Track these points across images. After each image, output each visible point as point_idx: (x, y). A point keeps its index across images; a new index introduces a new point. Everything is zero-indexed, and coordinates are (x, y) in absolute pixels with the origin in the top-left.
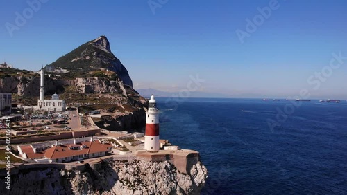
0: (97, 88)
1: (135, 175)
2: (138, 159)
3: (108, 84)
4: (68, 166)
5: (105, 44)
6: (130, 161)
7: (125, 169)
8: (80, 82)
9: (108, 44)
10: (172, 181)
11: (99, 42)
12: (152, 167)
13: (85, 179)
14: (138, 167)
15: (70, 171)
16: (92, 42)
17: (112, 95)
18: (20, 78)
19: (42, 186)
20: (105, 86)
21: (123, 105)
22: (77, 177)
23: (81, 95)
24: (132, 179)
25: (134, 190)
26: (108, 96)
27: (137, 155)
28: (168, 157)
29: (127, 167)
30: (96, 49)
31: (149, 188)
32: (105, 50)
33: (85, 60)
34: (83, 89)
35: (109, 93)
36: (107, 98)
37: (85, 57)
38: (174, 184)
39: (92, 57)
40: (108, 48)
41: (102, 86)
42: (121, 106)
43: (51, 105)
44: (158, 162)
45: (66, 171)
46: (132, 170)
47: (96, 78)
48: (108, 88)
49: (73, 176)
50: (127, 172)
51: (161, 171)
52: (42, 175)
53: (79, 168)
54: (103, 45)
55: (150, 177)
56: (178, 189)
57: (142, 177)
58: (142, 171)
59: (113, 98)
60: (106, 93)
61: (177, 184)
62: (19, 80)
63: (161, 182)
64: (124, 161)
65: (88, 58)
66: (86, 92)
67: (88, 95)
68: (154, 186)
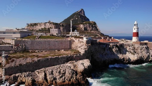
0: (88, 28)
1: (133, 50)
2: (133, 44)
3: (92, 27)
4: (111, 44)
5: (83, 12)
6: (130, 45)
7: (129, 48)
8: (82, 26)
9: (84, 12)
10: (148, 52)
11: (81, 11)
12: (140, 47)
13: (117, 49)
14: (134, 47)
15: (112, 46)
16: (77, 12)
17: (94, 31)
18: (61, 25)
19: (104, 50)
20: (91, 28)
21: (100, 35)
22: (114, 48)
23: (82, 31)
24: (132, 51)
25: (134, 55)
26: (93, 31)
27: (133, 43)
28: (146, 44)
29: (129, 47)
30: (80, 15)
31: (139, 54)
32: (83, 15)
33: (76, 20)
34: (83, 29)
35: (93, 30)
36: (92, 32)
37: (75, 18)
38: (149, 54)
39: (78, 18)
40: (84, 14)
41: (90, 27)
42: (99, 35)
43: (75, 34)
44: (142, 45)
45: (111, 46)
46: (132, 48)
47: (88, 24)
48: (92, 28)
49: (113, 48)
50: (130, 49)
51: (144, 49)
52: (104, 46)
53: (114, 45)
54: (82, 13)
55: (139, 51)
56: (150, 55)
57: (136, 51)
58: (136, 49)
59: (95, 32)
60: (92, 30)
61: (150, 53)
62: (61, 26)
63: (144, 52)
64: (128, 45)
65: (77, 19)
66: (84, 30)
67: (85, 31)
68: (141, 54)
